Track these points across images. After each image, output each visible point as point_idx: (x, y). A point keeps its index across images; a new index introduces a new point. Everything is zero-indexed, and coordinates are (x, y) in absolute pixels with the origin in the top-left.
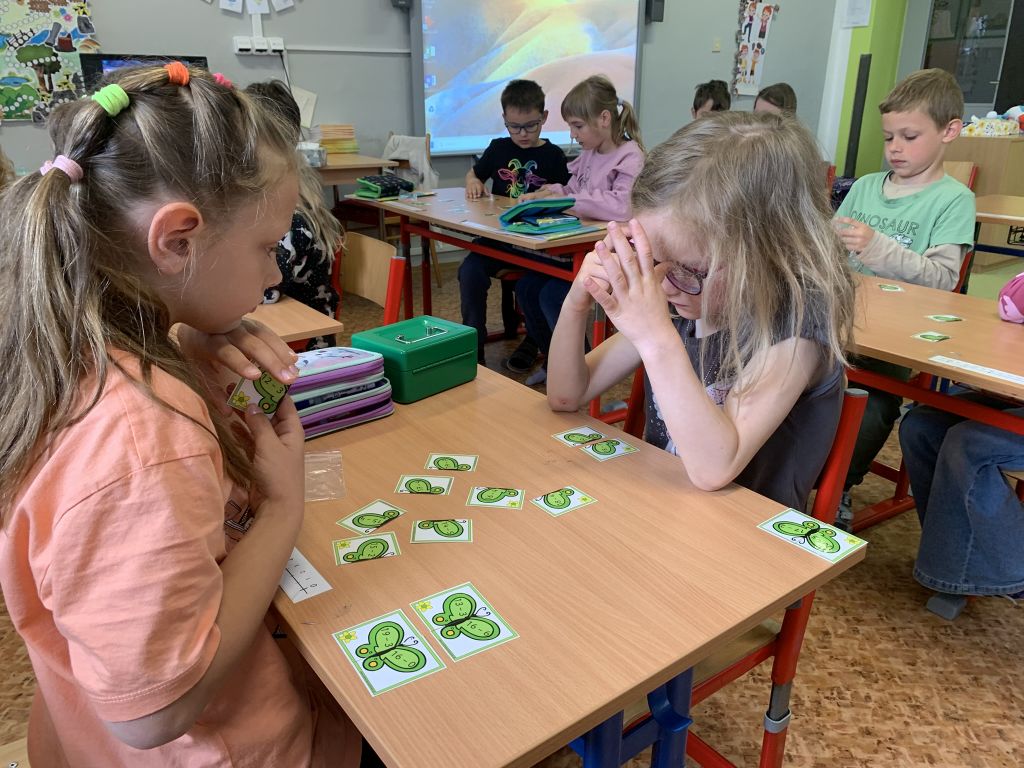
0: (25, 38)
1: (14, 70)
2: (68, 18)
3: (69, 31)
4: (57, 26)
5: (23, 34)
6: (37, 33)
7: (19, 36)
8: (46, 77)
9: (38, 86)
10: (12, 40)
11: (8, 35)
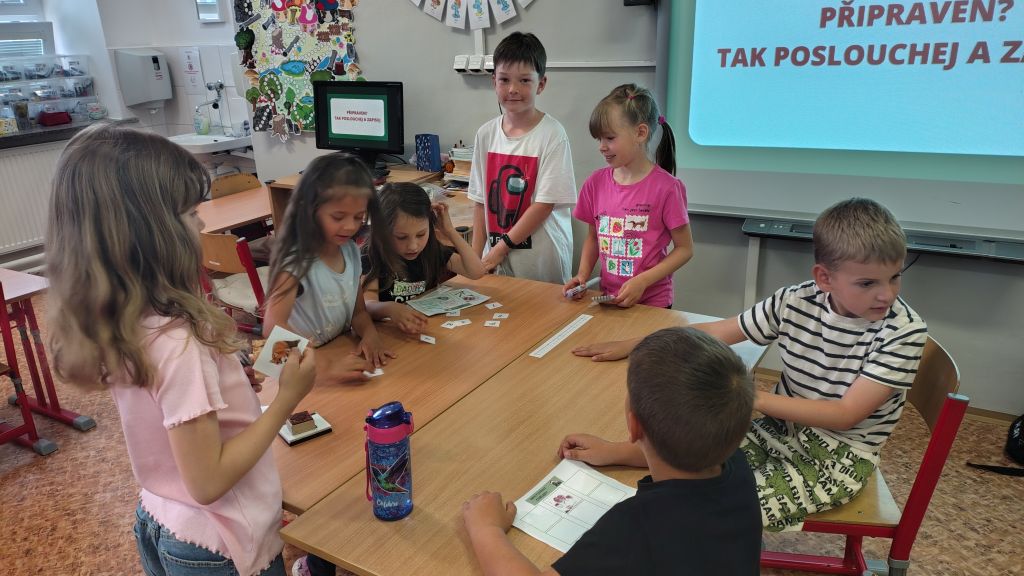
0: (315, 64)
1: (309, 91)
2: (341, 45)
3: (342, 57)
4: (335, 53)
5: (315, 61)
6: (322, 59)
7: (311, 63)
10: (307, 66)
11: (306, 62)
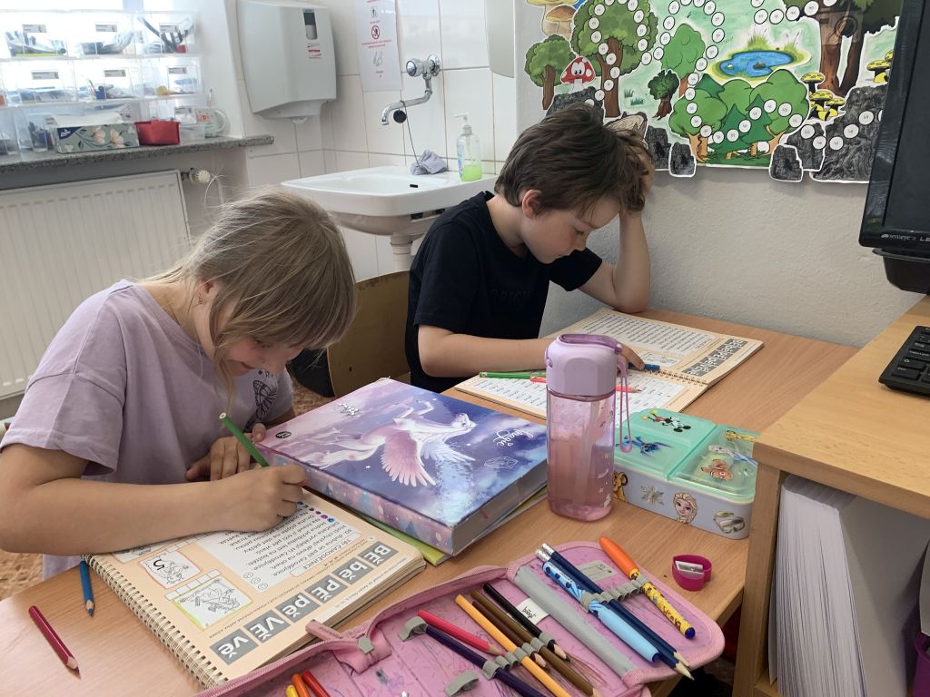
1: (764, 31)
8: (847, 43)
9: (816, 74)
